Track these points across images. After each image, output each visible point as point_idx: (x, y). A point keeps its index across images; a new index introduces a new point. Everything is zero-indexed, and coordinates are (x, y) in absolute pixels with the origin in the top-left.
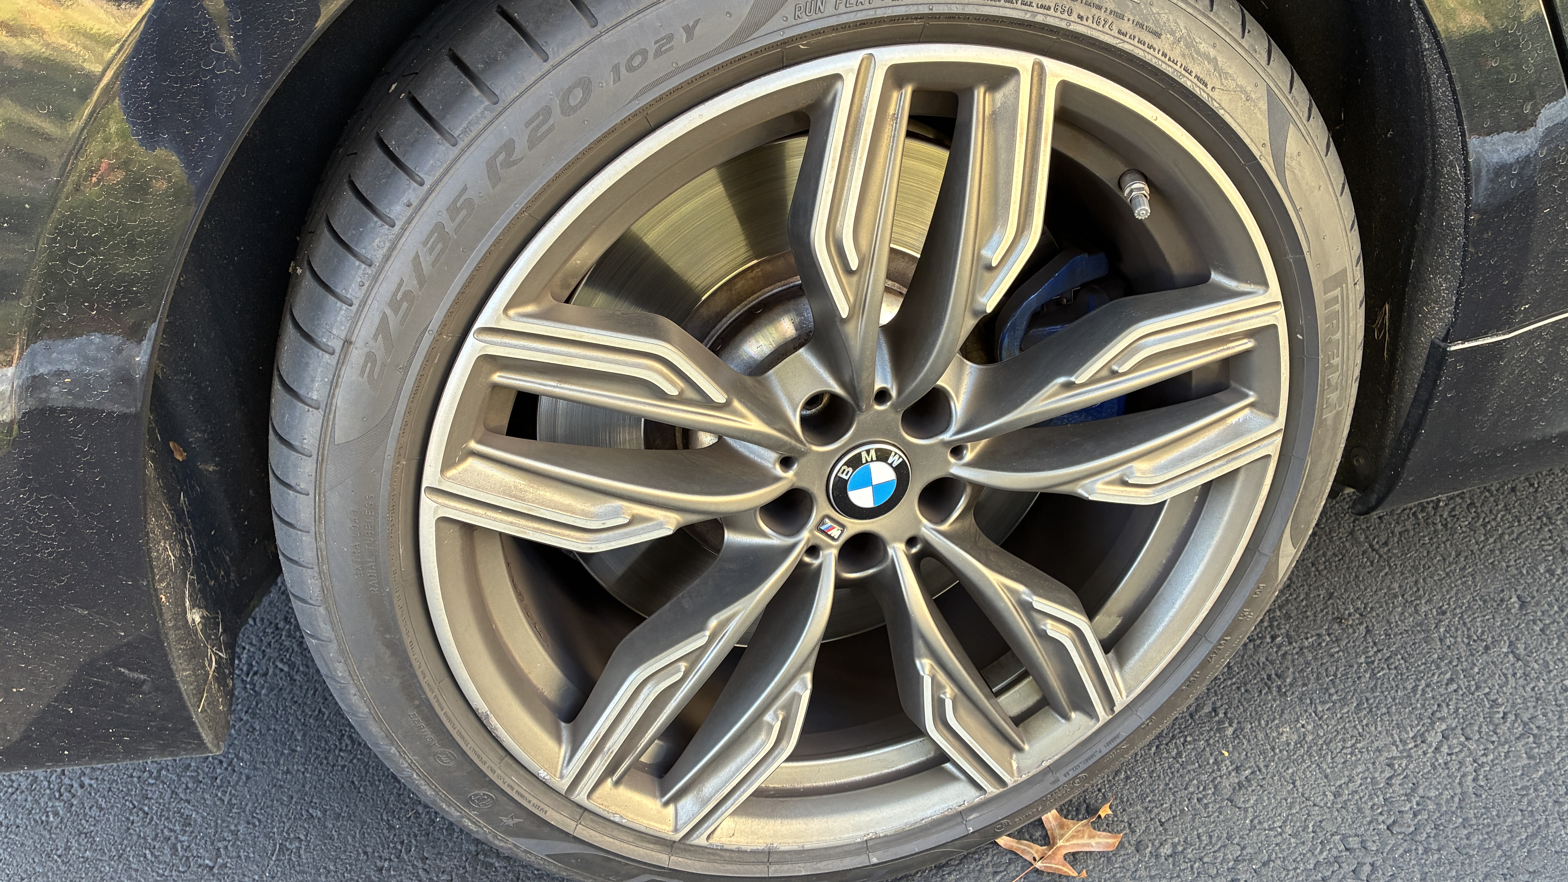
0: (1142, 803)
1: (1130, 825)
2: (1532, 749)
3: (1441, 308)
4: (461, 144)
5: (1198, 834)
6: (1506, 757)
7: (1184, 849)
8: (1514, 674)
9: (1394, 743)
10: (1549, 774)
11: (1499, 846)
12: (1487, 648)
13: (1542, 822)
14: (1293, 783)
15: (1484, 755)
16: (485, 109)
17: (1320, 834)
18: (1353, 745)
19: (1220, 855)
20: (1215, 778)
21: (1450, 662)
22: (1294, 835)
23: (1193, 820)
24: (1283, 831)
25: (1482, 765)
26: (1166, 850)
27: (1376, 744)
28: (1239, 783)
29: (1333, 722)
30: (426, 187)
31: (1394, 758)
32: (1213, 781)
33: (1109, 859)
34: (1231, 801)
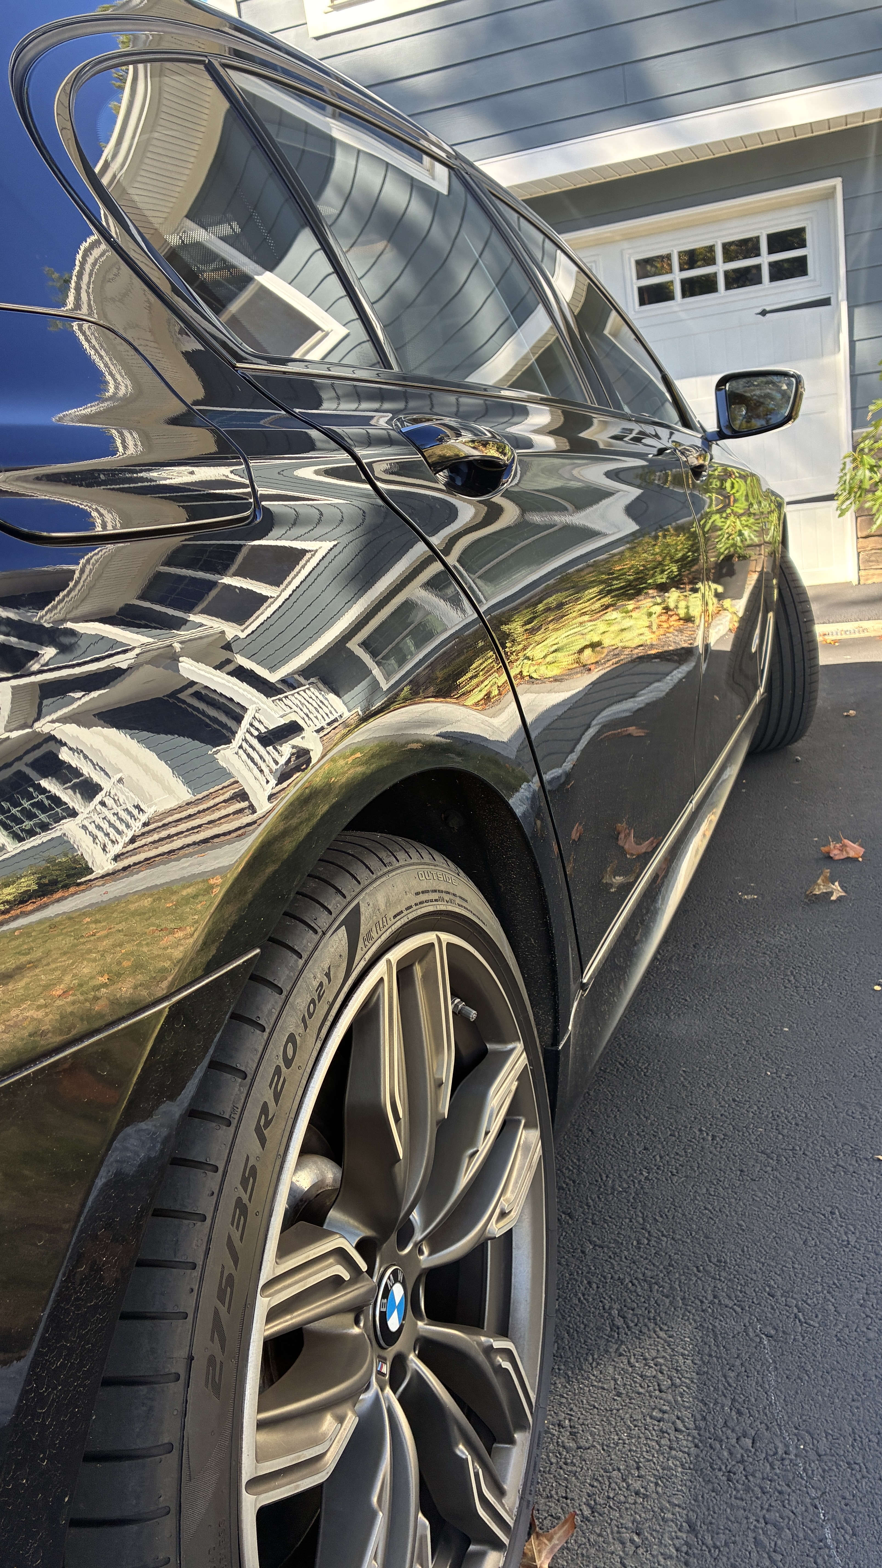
0: (541, 1495)
1: (552, 1516)
2: (662, 1291)
3: (543, 1026)
4: (234, 1123)
5: (590, 1485)
6: (659, 1305)
7: (595, 1501)
8: (610, 1257)
9: (608, 1341)
10: (683, 1299)
11: (710, 1356)
12: (583, 1252)
13: (711, 1327)
14: (595, 1407)
15: (649, 1312)
16: (240, 1085)
17: (640, 1424)
18: (593, 1359)
19: (613, 1485)
20: (558, 1442)
21: (578, 1273)
22: (630, 1437)
23: (577, 1478)
24: (623, 1440)
25: (655, 1319)
26: (587, 1512)
27: (602, 1349)
28: (571, 1433)
29: (570, 1354)
30: (221, 1170)
31: (617, 1349)
32: (558, 1445)
33: (568, 1548)
34: (581, 1448)
